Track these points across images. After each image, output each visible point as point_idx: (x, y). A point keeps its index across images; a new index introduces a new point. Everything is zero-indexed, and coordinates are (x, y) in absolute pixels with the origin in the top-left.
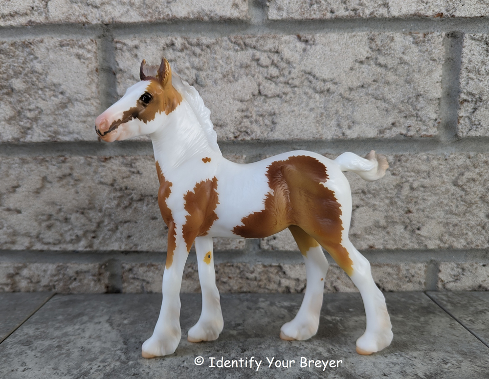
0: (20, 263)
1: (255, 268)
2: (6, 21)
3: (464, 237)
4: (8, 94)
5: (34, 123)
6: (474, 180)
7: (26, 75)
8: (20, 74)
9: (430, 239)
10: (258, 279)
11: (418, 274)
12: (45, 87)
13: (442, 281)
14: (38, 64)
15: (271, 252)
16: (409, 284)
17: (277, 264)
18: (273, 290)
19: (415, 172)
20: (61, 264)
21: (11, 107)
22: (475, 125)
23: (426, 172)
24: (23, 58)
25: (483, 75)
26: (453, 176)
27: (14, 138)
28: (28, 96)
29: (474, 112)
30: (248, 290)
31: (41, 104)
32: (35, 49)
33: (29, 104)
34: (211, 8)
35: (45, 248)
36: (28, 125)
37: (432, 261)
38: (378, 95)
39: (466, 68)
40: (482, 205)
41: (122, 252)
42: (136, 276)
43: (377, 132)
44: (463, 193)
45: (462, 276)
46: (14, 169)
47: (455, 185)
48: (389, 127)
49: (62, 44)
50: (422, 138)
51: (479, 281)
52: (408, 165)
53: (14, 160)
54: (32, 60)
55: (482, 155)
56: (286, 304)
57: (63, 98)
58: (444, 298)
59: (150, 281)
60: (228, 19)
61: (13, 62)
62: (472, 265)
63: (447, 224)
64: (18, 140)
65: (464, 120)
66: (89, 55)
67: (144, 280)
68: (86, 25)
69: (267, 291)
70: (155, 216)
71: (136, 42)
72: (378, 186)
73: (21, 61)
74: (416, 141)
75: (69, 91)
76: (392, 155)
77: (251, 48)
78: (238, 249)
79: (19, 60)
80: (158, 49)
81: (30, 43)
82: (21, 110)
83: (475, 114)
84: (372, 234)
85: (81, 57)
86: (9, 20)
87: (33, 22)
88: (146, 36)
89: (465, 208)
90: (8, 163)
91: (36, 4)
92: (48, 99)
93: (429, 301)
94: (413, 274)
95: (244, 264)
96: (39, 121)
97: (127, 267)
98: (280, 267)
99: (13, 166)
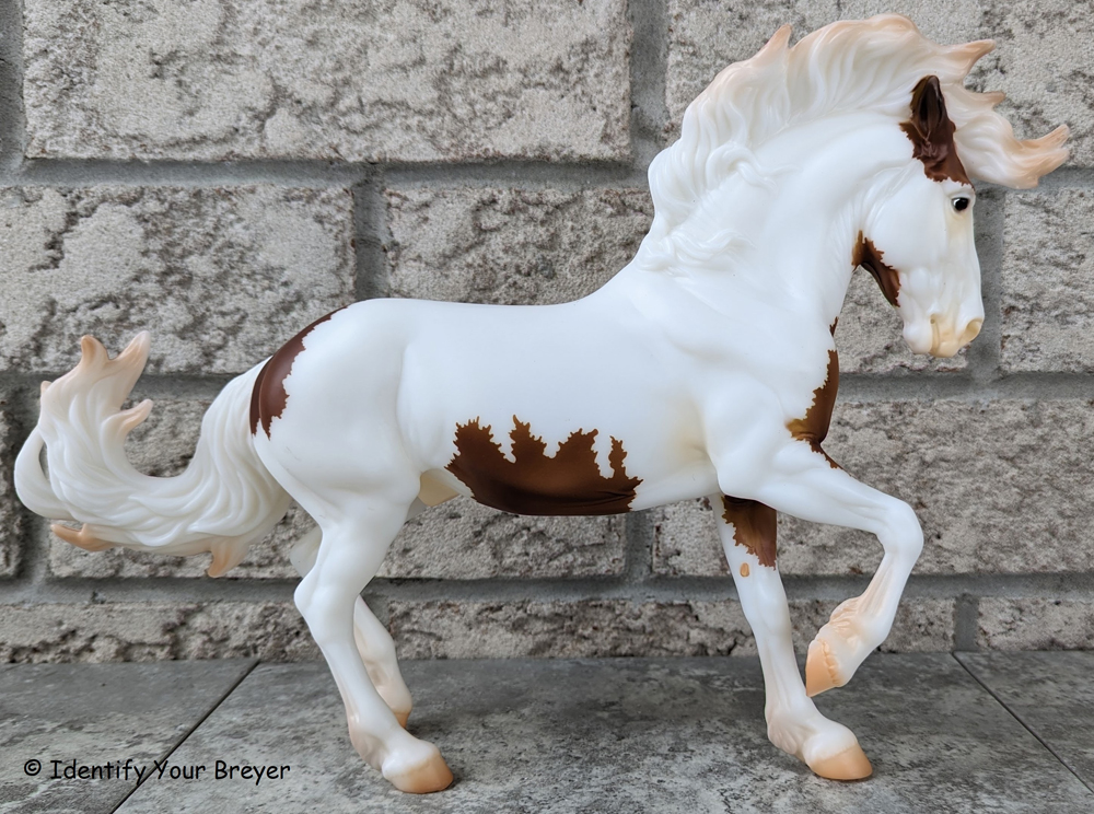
0: (191, 603)
1: (642, 609)
2: (184, 151)
3: (1020, 551)
4: (180, 283)
5: (231, 337)
6: (1033, 449)
7: (220, 250)
8: (208, 247)
9: (959, 553)
10: (648, 629)
11: (941, 620)
12: (254, 273)
13: (985, 633)
14: (243, 231)
15: (672, 579)
16: (925, 639)
17: (684, 602)
18: (675, 651)
19: (929, 434)
20: (271, 604)
21: (188, 307)
22: (1030, 351)
23: (949, 433)
24: (215, 219)
25: (1042, 264)
26: (997, 441)
27: (190, 367)
28: (221, 288)
29: (1028, 328)
30: (630, 652)
31: (245, 304)
32: (239, 204)
33: (222, 304)
34: (564, 141)
35: (243, 573)
36: (218, 341)
37: (964, 595)
38: (861, 297)
39: (1013, 253)
40: (1050, 493)
41: (391, 581)
42: (416, 627)
43: (860, 362)
44: (1014, 472)
45: (1019, 623)
46: (187, 422)
47: (1000, 457)
48: (881, 354)
49: (289, 196)
50: (939, 374)
51: (1051, 631)
52: (916, 421)
53: (188, 405)
54: (231, 224)
55: (1045, 404)
56: (699, 672)
57: (287, 294)
58: (983, 661)
59: (444, 637)
60: (594, 160)
61: (197, 225)
62: (1036, 603)
63: (989, 526)
64: (198, 367)
65: (1011, 342)
66: (339, 217)
67: (430, 634)
68: (336, 163)
69: (664, 653)
70: (455, 511)
71: (427, 197)
72: (864, 458)
73: (212, 225)
74: (929, 379)
75: (299, 281)
76: (888, 403)
77: (635, 211)
78: (611, 573)
79: (207, 223)
80: (467, 210)
81: (230, 193)
82: (208, 313)
83: (1029, 332)
84: (856, 546)
85: (324, 220)
86: (190, 149)
87: (238, 156)
88: (445, 186)
89: (1019, 498)
90: (177, 411)
91: (242, 123)
92: (259, 295)
93: (956, 666)
94: (932, 620)
95: (622, 602)
96: (240, 334)
97: (400, 608)
98: (688, 606)
99: (187, 416)
